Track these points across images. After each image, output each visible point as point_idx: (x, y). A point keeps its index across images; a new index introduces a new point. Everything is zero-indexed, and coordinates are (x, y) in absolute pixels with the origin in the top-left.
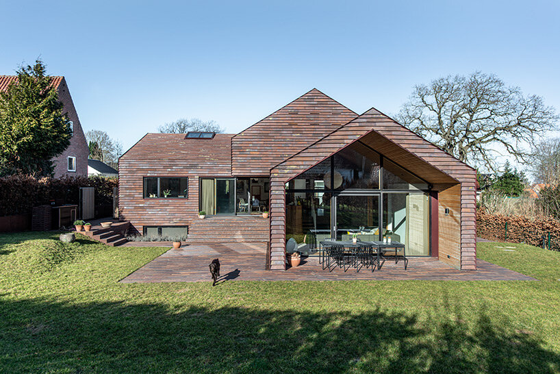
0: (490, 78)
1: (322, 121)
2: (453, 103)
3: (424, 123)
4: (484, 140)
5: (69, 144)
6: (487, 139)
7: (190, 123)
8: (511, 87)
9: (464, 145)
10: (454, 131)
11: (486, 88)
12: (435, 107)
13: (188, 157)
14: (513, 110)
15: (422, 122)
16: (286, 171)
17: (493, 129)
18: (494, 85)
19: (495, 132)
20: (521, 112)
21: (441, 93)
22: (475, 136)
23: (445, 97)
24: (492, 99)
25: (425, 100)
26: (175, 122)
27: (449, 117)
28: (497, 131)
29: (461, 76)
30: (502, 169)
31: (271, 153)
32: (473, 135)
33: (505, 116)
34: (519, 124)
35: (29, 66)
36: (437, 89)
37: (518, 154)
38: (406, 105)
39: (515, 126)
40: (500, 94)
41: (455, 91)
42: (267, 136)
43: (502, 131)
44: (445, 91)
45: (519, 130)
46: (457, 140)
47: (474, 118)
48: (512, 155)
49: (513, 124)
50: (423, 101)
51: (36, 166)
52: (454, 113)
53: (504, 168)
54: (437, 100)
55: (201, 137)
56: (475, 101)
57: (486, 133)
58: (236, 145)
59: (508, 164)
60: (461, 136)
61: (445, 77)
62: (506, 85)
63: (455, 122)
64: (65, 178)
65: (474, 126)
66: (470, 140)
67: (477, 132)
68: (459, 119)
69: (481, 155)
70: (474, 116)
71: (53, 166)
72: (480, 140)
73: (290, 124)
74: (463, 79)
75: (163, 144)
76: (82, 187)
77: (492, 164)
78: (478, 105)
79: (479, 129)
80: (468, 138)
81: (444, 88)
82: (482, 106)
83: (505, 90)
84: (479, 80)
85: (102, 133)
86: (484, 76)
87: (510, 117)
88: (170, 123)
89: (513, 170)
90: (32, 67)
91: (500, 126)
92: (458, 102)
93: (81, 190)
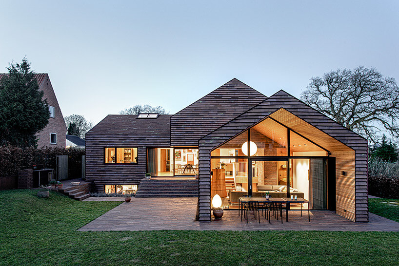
0: (371, 72)
1: (240, 103)
2: (342, 91)
3: (319, 106)
4: (366, 119)
5: (47, 122)
6: (368, 118)
7: (143, 108)
8: (387, 78)
9: (351, 123)
10: (343, 113)
11: (367, 79)
12: (328, 94)
13: (138, 132)
14: (389, 96)
15: (318, 106)
16: (211, 142)
17: (373, 110)
18: (373, 77)
19: (374, 113)
20: (395, 97)
21: (333, 84)
22: (359, 116)
23: (335, 87)
24: (373, 88)
25: (320, 89)
26: (132, 108)
27: (339, 102)
28: (377, 112)
29: (348, 70)
30: (380, 141)
31: (201, 129)
32: (358, 116)
33: (383, 101)
34: (394, 107)
35: (18, 64)
36: (329, 81)
37: (394, 130)
38: (305, 93)
39: (390, 108)
40: (378, 84)
41: (343, 82)
42: (197, 115)
43: (381, 112)
44: (335, 82)
45: (394, 111)
46: (345, 119)
47: (358, 103)
48: (388, 130)
49: (389, 106)
50: (319, 90)
51: (23, 139)
52: (342, 98)
53: (382, 140)
54: (329, 88)
55: (149, 117)
56: (359, 89)
57: (368, 114)
58: (174, 122)
59: (384, 137)
60: (348, 116)
61: (335, 71)
62: (383, 77)
63: (344, 105)
64: (45, 148)
65: (358, 108)
66: (355, 119)
67: (361, 113)
68: (347, 103)
69: (364, 131)
70: (358, 101)
71: (36, 139)
72: (363, 119)
73: (216, 106)
74: (350, 72)
75: (120, 123)
76: (58, 155)
77: (372, 137)
78: (361, 92)
79: (362, 111)
80: (354, 118)
81: (334, 80)
82: (365, 93)
83: (382, 81)
84: (362, 73)
85: (80, 117)
86: (366, 70)
87: (386, 101)
88: (128, 108)
89: (389, 141)
90: (20, 65)
91: (379, 108)
92: (346, 90)
93: (58, 158)
